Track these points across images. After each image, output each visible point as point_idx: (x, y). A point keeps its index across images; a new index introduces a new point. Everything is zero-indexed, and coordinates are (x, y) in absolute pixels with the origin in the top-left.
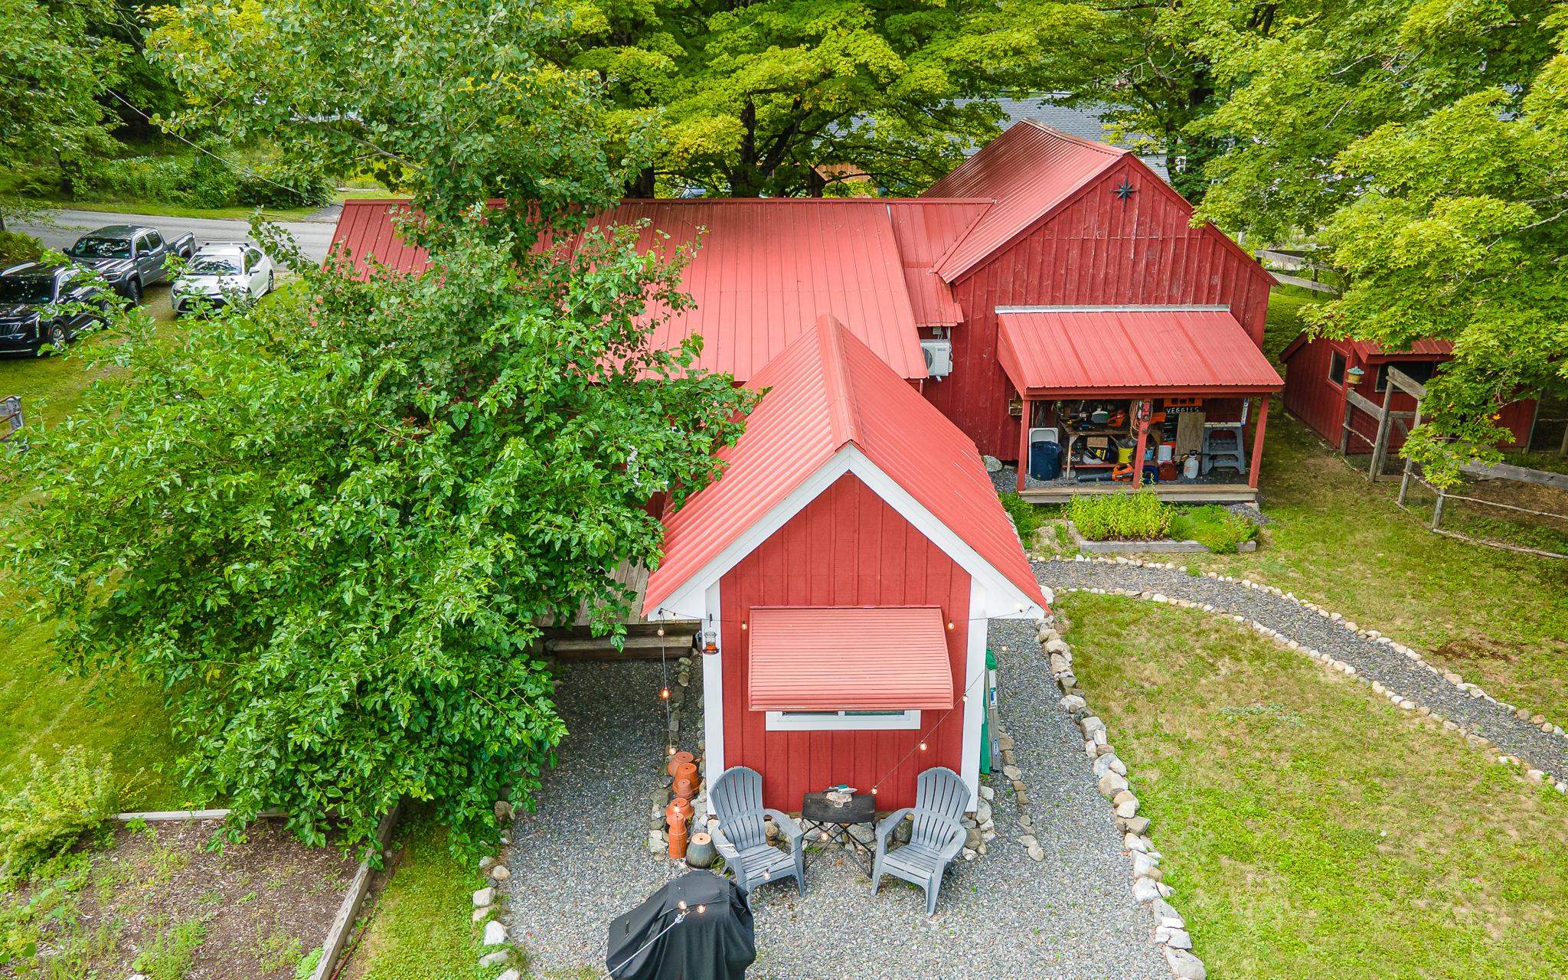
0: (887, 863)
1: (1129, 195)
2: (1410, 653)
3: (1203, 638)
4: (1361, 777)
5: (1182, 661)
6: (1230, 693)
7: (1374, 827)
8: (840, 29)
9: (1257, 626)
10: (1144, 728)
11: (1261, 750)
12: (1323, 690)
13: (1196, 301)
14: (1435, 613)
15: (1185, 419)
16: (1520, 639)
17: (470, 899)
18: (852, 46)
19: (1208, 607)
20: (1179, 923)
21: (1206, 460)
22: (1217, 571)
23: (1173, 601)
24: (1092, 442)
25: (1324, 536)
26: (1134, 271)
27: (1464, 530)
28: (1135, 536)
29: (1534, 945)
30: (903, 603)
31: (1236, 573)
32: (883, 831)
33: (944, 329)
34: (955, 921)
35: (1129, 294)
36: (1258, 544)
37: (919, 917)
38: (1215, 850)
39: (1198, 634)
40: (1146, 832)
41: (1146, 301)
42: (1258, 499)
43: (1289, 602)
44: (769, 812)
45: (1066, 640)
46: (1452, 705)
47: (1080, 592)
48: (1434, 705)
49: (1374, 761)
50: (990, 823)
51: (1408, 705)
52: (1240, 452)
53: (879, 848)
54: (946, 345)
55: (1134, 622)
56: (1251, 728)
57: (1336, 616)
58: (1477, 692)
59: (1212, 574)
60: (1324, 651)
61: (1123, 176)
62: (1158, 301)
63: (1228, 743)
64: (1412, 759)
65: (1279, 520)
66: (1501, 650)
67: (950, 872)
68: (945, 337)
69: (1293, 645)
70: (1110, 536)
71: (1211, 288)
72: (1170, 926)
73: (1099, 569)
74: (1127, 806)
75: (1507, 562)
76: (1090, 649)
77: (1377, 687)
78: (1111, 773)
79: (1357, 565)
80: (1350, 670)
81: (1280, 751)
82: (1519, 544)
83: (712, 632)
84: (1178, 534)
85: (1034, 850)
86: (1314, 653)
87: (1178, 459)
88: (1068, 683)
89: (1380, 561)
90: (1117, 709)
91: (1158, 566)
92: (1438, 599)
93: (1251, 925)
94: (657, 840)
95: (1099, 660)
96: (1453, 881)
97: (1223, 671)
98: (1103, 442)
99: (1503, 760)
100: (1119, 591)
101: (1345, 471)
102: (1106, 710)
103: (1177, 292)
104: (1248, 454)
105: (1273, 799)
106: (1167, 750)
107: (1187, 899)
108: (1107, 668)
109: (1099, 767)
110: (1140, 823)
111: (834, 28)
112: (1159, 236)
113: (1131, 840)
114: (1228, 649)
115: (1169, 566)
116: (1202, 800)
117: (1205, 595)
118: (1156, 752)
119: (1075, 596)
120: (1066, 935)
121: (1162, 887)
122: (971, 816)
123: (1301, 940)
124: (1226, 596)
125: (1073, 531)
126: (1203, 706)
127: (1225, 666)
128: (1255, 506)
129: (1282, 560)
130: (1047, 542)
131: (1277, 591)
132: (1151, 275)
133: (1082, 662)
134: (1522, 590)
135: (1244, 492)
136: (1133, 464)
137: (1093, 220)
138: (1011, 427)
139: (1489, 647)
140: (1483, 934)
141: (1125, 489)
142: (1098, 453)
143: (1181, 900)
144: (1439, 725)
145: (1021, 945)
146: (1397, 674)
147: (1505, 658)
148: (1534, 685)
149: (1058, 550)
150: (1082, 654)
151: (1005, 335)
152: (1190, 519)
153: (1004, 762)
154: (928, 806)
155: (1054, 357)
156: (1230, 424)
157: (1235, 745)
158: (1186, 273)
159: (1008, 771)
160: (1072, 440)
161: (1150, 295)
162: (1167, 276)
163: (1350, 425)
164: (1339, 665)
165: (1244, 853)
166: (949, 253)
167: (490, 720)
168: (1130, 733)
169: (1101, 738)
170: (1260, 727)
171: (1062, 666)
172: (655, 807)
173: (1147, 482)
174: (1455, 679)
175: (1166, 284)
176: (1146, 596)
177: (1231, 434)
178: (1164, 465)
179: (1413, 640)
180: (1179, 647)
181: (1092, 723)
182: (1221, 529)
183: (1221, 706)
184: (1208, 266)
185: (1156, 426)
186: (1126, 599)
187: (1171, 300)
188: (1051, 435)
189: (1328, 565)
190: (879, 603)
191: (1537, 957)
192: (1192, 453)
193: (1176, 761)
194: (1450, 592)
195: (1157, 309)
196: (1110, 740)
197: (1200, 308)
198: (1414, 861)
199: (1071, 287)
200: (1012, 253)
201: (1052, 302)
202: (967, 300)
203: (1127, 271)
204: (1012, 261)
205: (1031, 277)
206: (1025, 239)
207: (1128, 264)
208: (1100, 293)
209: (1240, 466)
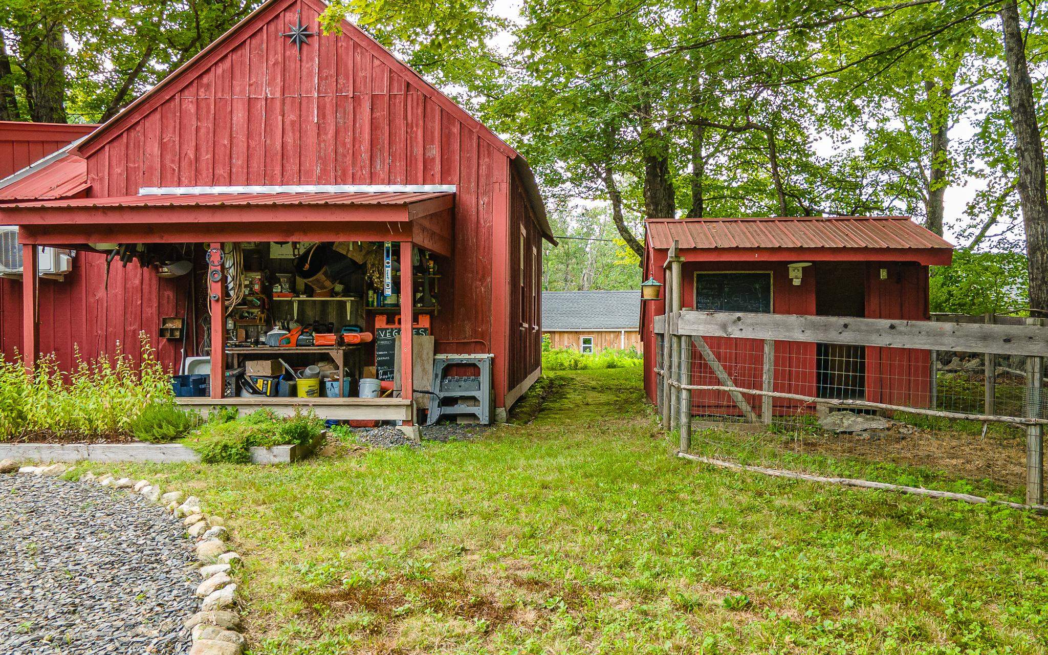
1: (303, 40)
13: (410, 180)
26: (320, 142)
35: (317, 171)
41: (340, 180)
61: (295, 16)
62: (356, 180)
71: (427, 162)
112: (348, 93)
132: (344, 144)
137: (262, 75)
161: (344, 174)
162: (365, 146)
175: (365, 156)
184: (420, 132)
195: (354, 189)
197: (412, 190)
199: (238, 162)
200: (157, 116)
201: (214, 182)
202: (101, 180)
203: (311, 138)
204: (158, 125)
205: (185, 147)
206: (173, 98)
207: (312, 131)
208: (278, 170)
209: (482, 412)
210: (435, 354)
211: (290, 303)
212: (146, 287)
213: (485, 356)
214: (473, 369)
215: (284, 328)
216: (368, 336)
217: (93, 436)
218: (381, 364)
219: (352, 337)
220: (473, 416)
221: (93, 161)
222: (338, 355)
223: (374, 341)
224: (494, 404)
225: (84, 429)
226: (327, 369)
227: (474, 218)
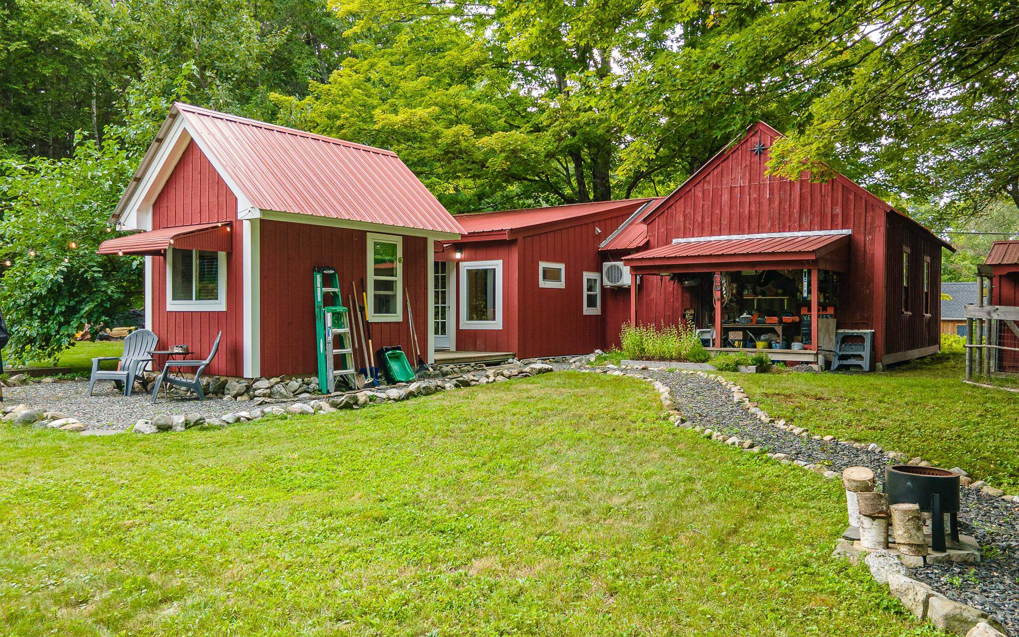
1: (762, 152)
13: (823, 228)
26: (770, 207)
30: (218, 220)
35: (768, 224)
61: (757, 139)
62: (791, 229)
71: (834, 217)
103: (806, 223)
112: (787, 179)
128: (816, 367)
137: (738, 172)
158: (812, 206)
161: (784, 225)
175: (796, 215)
184: (829, 199)
187: (801, 229)
195: (789, 235)
199: (725, 222)
200: (682, 200)
201: (711, 235)
202: (654, 235)
203: (765, 208)
204: (683, 205)
205: (696, 216)
206: (690, 190)
207: (766, 203)
208: (746, 226)
209: (865, 364)
210: (837, 329)
211: (753, 300)
212: (675, 292)
213: (868, 331)
214: (860, 339)
215: (749, 314)
216: (797, 319)
217: (671, 359)
218: (804, 335)
219: (787, 319)
220: (859, 366)
221: (650, 226)
222: (779, 329)
223: (801, 321)
224: (874, 360)
225: (668, 356)
226: (774, 337)
227: (863, 249)
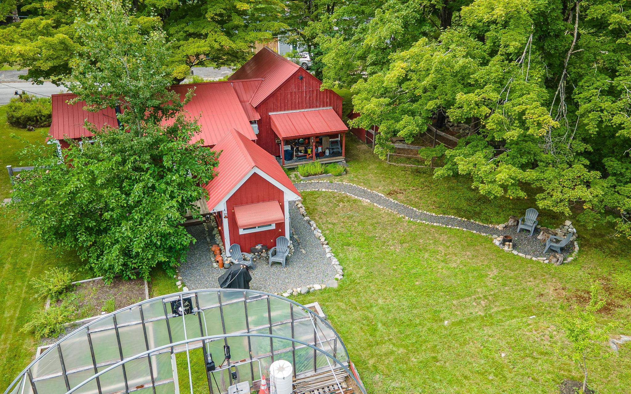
0: (272, 259)
1: (302, 79)
2: (382, 195)
3: (335, 199)
4: (372, 225)
5: (331, 205)
6: (343, 210)
7: (375, 235)
8: (212, 32)
9: (347, 193)
10: (324, 222)
11: (351, 222)
12: (364, 207)
13: (323, 106)
14: (388, 184)
15: (324, 139)
16: (406, 188)
17: (176, 284)
18: (218, 39)
19: (336, 191)
20: (337, 260)
21: (331, 150)
22: (337, 181)
23: (327, 190)
24: (300, 148)
25: (362, 168)
26: (306, 100)
27: (395, 162)
28: (315, 175)
29: (404, 251)
30: (269, 200)
31: (342, 181)
32: (270, 253)
33: (255, 121)
34: (289, 268)
35: (305, 106)
36: (346, 172)
37: (281, 269)
38: (343, 245)
39: (334, 198)
40: (327, 244)
41: (310, 108)
42: (345, 160)
43: (355, 187)
44: (243, 253)
45: (302, 204)
46: (391, 205)
47: (304, 191)
48: (387, 206)
49: (375, 221)
50: (293, 248)
51: (382, 207)
52: (339, 147)
53: (270, 256)
54: (256, 125)
55: (318, 197)
56: (348, 218)
57: (366, 189)
58: (396, 202)
59: (336, 182)
60: (363, 198)
61: (300, 74)
62: (313, 107)
63: (343, 222)
64: (383, 219)
65: (351, 165)
66: (401, 191)
67: (287, 259)
68: (256, 123)
69: (356, 197)
70: (309, 175)
71: (327, 103)
72: (335, 261)
73: (308, 185)
74: (323, 239)
75: (404, 169)
76: (309, 205)
77: (375, 204)
78: (318, 233)
79: (370, 175)
80: (369, 201)
81: (355, 222)
82: (407, 164)
83: (225, 213)
84: (326, 172)
85: (304, 252)
86: (361, 198)
87: (323, 150)
88: (305, 214)
89: (376, 173)
90: (317, 219)
91: (322, 181)
92: (388, 181)
93: (351, 258)
94: (215, 265)
95: (311, 207)
96: (391, 242)
97: (341, 206)
98: (303, 148)
99: (401, 216)
100: (313, 189)
101: (367, 149)
102: (315, 219)
103: (318, 105)
104: (341, 146)
105: (354, 232)
106: (330, 226)
107: (338, 256)
108: (313, 209)
109: (315, 232)
110: (326, 242)
111: (210, 32)
112: (311, 89)
113: (325, 246)
114: (341, 201)
115: (325, 181)
116: (339, 235)
117: (334, 188)
118: (327, 227)
119: (303, 192)
120: (313, 267)
121: (332, 254)
122: (288, 247)
123: (361, 259)
124: (340, 187)
125: (299, 175)
126: (337, 215)
127: (341, 205)
128: (345, 162)
129: (352, 176)
130: (293, 179)
131: (352, 184)
132: (311, 100)
133: (307, 209)
134: (407, 176)
135: (341, 158)
136: (312, 154)
137: (293, 86)
138: (277, 147)
139: (399, 191)
140: (395, 251)
141: (311, 162)
142: (302, 151)
143: (336, 256)
144: (388, 210)
145: (304, 270)
146: (379, 200)
147: (403, 193)
148: (408, 198)
149: (296, 181)
150: (307, 207)
151: (272, 119)
152: (329, 168)
153: (293, 235)
154: (279, 245)
155: (288, 127)
156: (336, 139)
157: (345, 222)
158: (320, 99)
159: (294, 236)
160: (295, 149)
161: (311, 106)
162: (315, 100)
163: (367, 135)
164: (367, 200)
165: (349, 245)
166: (252, 97)
167: (177, 241)
168: (321, 223)
169: (315, 225)
170: (351, 217)
171: (303, 210)
172: (212, 258)
173: (317, 159)
174: (391, 200)
176: (320, 190)
177: (337, 142)
178: (320, 152)
179: (383, 192)
180: (330, 202)
181: (312, 222)
182: (337, 170)
183: (341, 214)
184: (325, 96)
185: (317, 142)
186: (316, 191)
187: (317, 107)
188: (288, 148)
189: (363, 176)
190: (263, 201)
191: (405, 253)
192: (327, 148)
193: (332, 228)
194: (391, 179)
195: (313, 109)
196: (317, 226)
197: (324, 108)
198: (383, 240)
202: (261, 112)
205: (278, 103)
206: (275, 93)
207: (304, 98)
208: (297, 106)
